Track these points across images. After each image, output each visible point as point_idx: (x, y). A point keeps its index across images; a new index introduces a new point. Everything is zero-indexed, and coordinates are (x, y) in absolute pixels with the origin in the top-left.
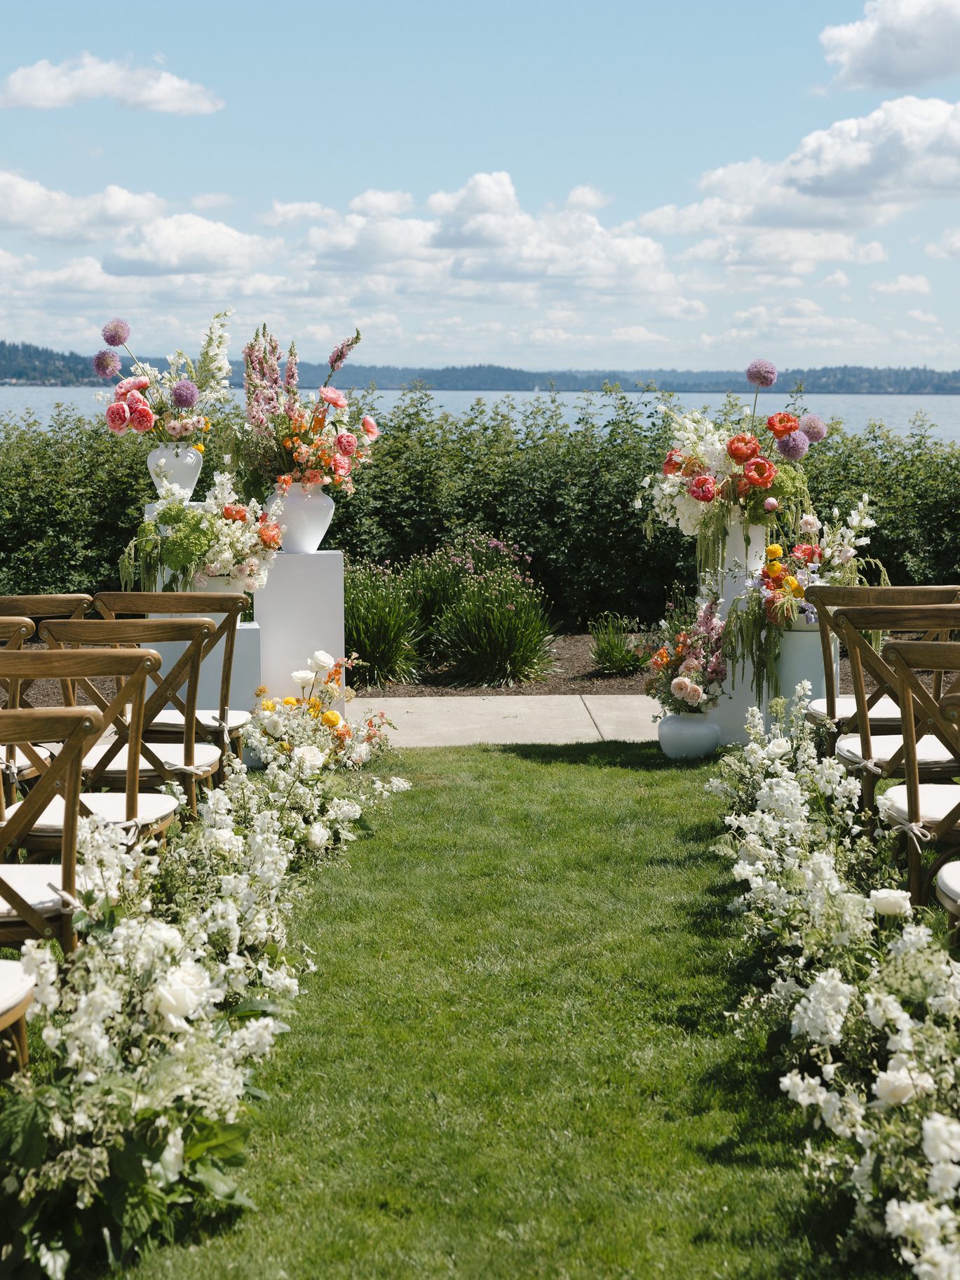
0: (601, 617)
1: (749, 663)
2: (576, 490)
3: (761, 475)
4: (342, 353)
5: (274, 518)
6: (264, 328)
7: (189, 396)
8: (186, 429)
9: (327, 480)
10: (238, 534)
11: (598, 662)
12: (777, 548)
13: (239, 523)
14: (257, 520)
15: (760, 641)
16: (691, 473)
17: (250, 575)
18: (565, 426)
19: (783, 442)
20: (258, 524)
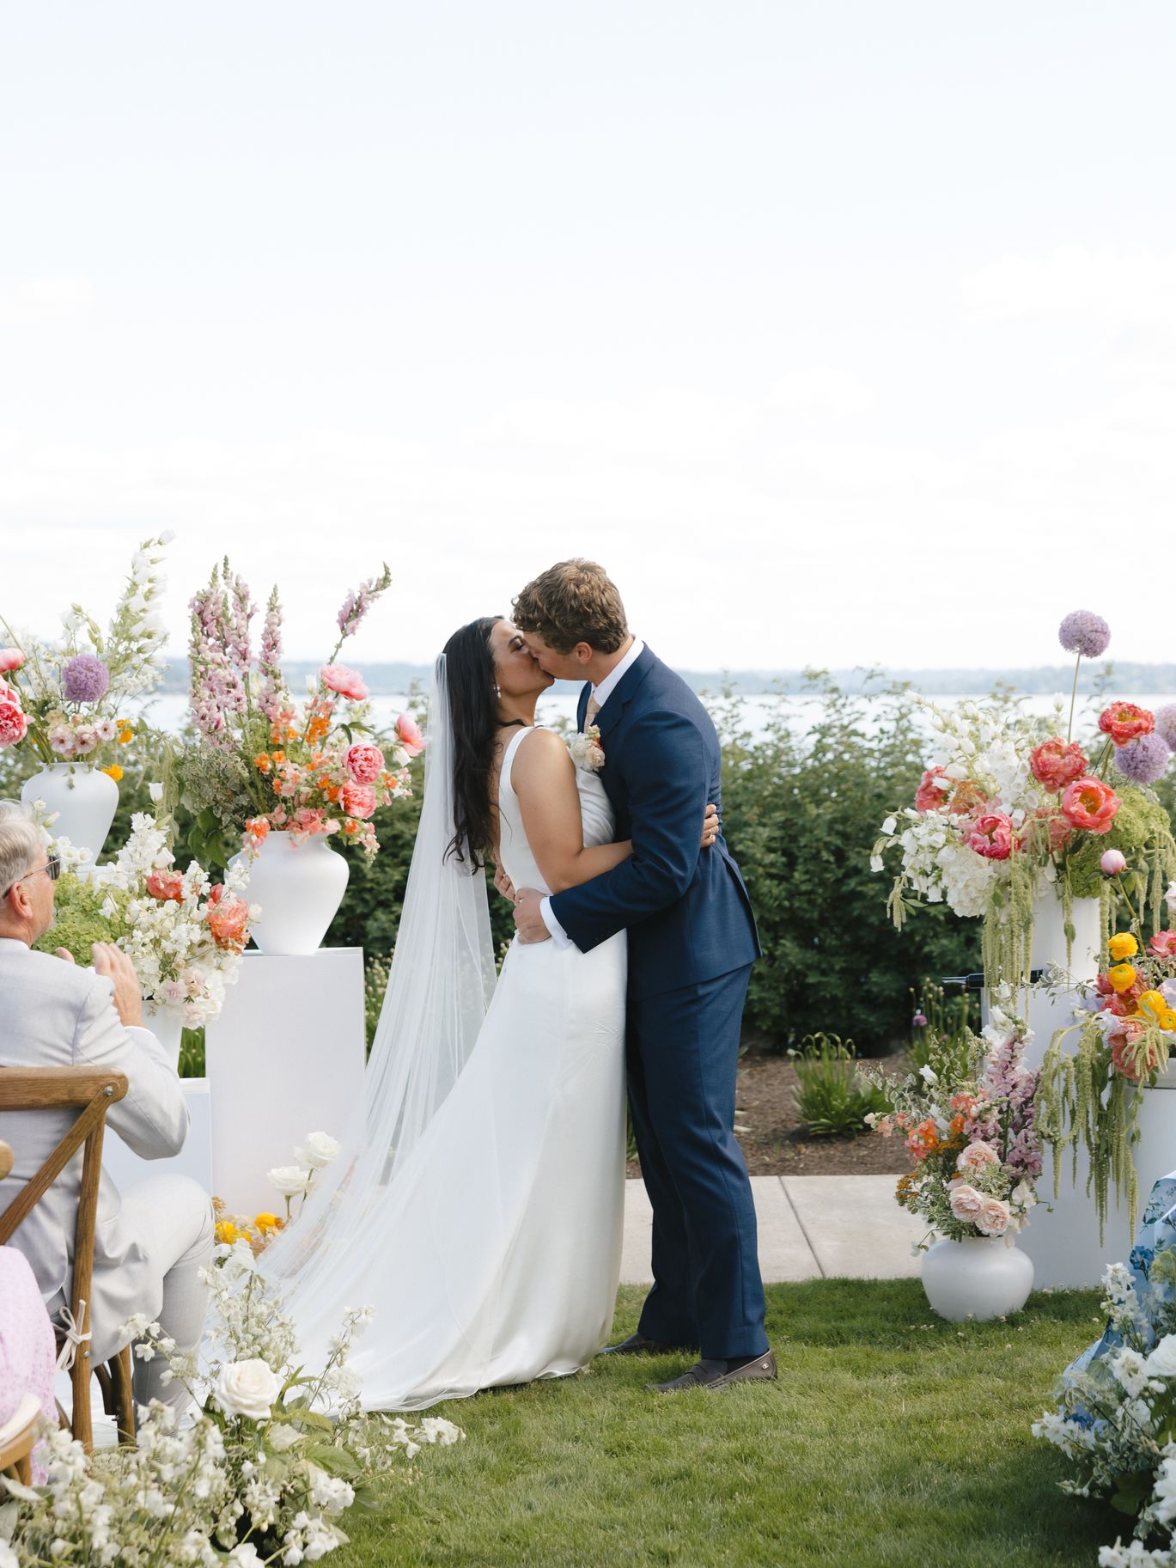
0: (809, 1042)
1: (1083, 1147)
2: (765, 833)
3: (1092, 809)
4: (360, 606)
5: (233, 895)
6: (226, 564)
7: (91, 683)
8: (83, 743)
9: (333, 826)
10: (168, 924)
11: (805, 1116)
12: (1127, 941)
13: (172, 904)
14: (203, 899)
15: (1100, 1107)
16: (965, 808)
17: (188, 999)
18: (747, 735)
19: (1126, 752)
20: (204, 906)
